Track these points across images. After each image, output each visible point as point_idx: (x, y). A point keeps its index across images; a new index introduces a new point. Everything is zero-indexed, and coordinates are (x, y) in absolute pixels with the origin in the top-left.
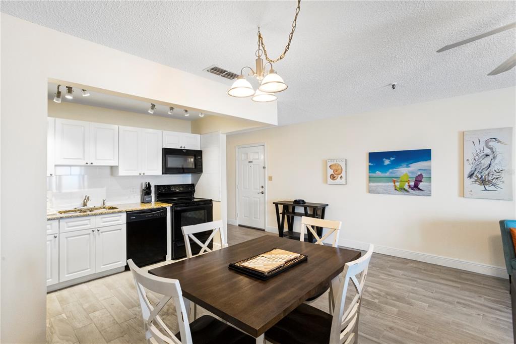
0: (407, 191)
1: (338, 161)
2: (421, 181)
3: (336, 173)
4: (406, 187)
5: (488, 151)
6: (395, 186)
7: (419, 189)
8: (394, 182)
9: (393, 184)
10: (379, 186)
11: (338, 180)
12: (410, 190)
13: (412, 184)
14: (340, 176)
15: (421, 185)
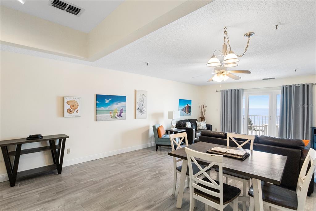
0: (117, 118)
1: (74, 98)
2: (122, 112)
3: (73, 108)
4: (116, 116)
5: (142, 100)
6: (111, 115)
7: (122, 117)
8: (111, 113)
9: (110, 114)
10: (102, 116)
11: (75, 114)
12: (118, 117)
13: (119, 114)
14: (76, 110)
15: (122, 115)
